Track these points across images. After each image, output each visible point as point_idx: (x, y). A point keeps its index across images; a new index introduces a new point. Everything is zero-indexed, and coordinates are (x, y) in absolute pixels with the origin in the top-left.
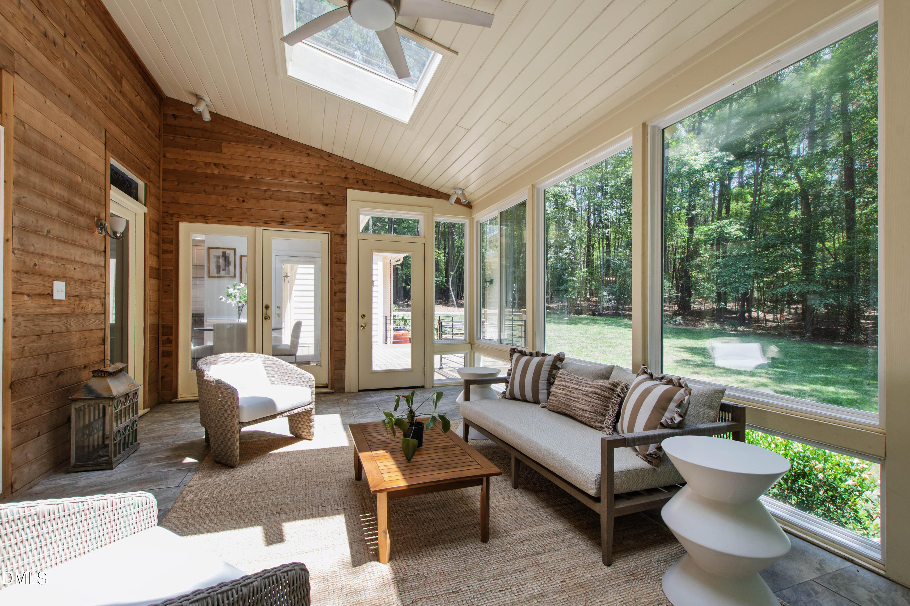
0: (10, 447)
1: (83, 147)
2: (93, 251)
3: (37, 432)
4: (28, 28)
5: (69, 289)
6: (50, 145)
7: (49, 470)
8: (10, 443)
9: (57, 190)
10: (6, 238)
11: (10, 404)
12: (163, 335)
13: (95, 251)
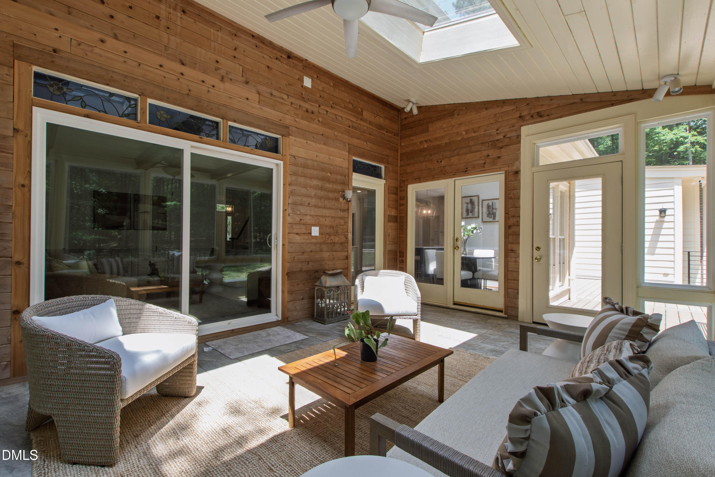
0: (286, 301)
1: (331, 158)
2: (339, 210)
3: (302, 297)
4: (296, 112)
5: (322, 230)
6: (309, 162)
7: (309, 317)
8: (287, 299)
9: (315, 182)
10: (285, 209)
11: (287, 282)
12: (400, 257)
13: (340, 210)
